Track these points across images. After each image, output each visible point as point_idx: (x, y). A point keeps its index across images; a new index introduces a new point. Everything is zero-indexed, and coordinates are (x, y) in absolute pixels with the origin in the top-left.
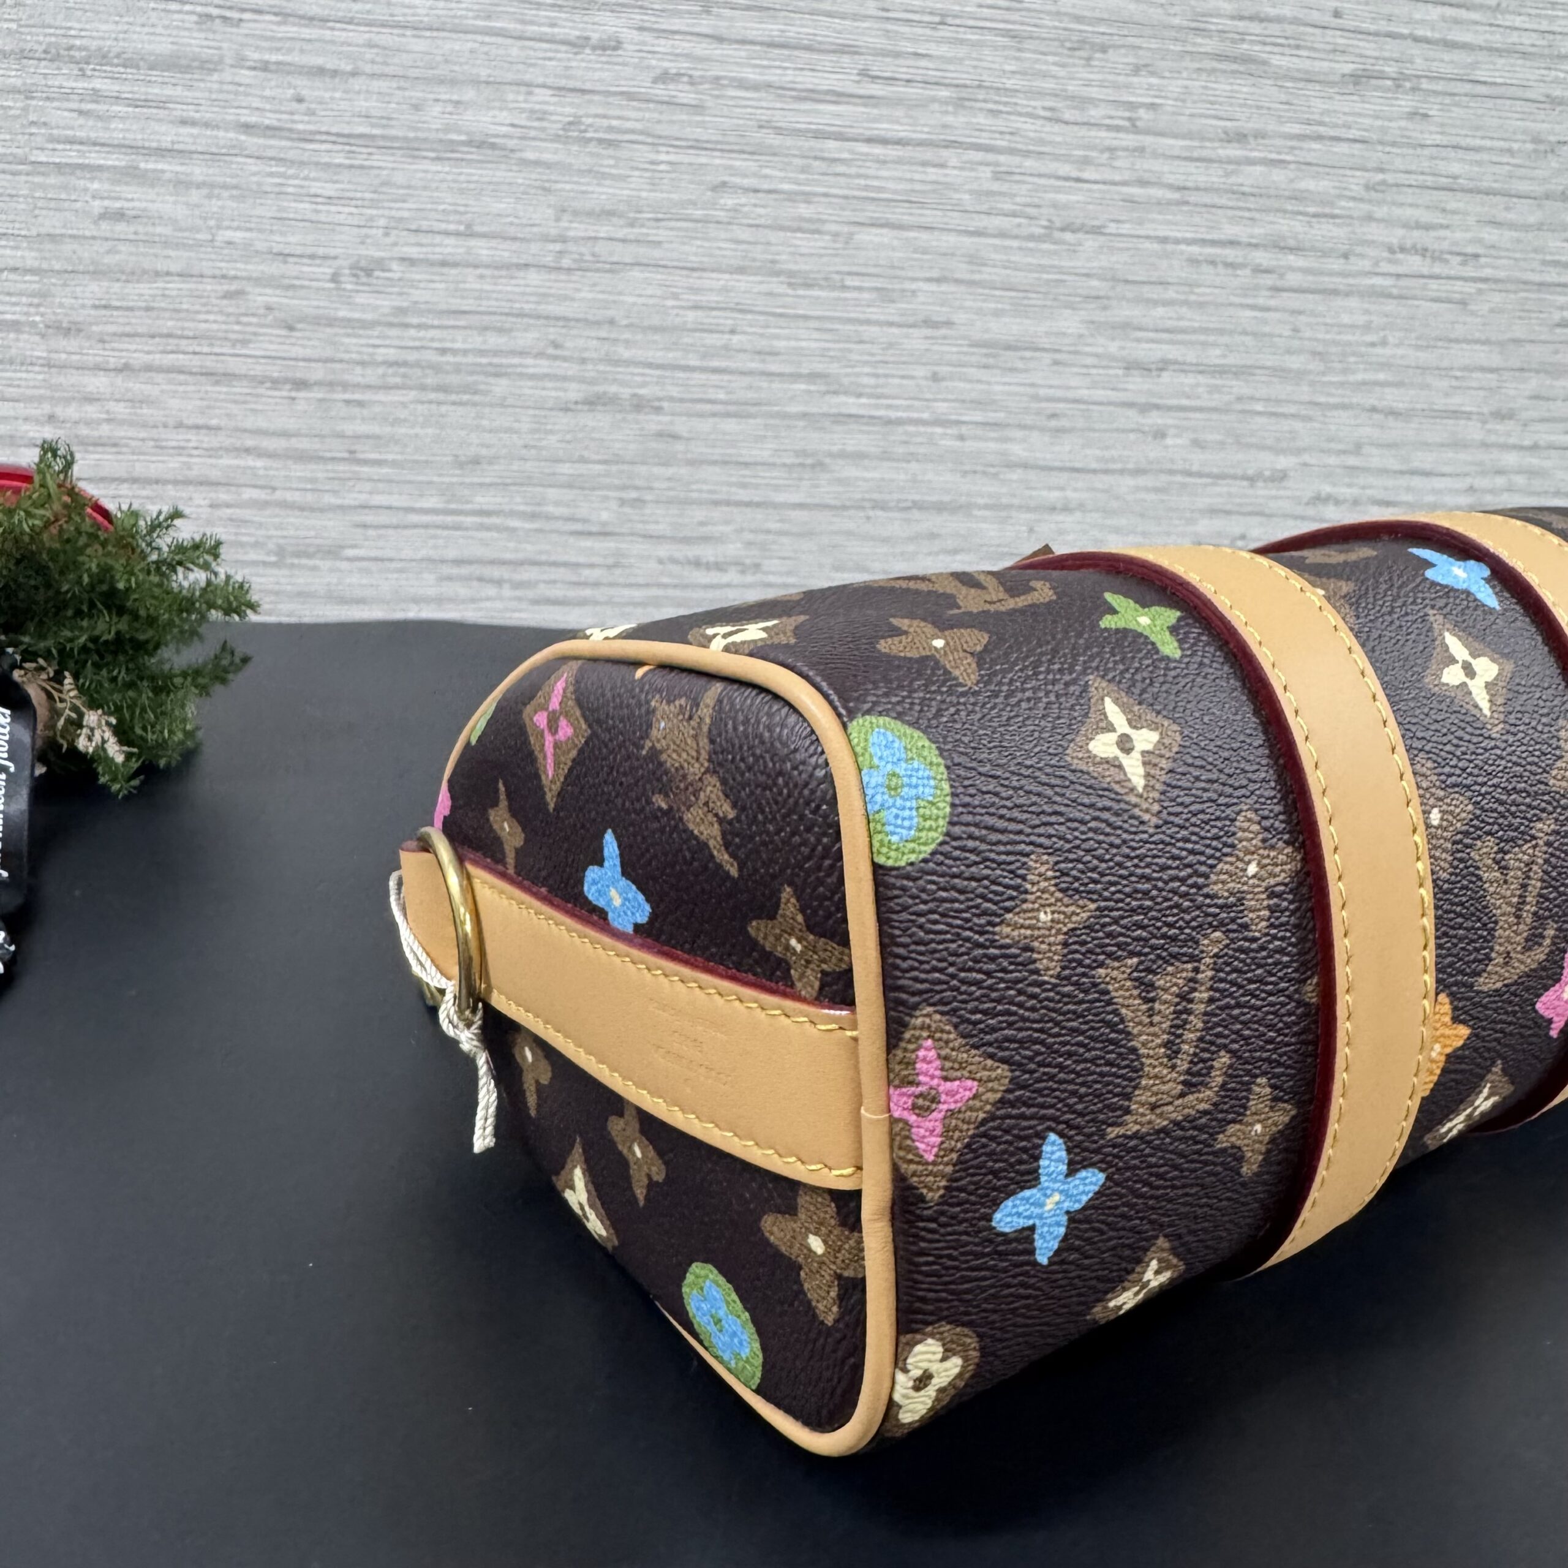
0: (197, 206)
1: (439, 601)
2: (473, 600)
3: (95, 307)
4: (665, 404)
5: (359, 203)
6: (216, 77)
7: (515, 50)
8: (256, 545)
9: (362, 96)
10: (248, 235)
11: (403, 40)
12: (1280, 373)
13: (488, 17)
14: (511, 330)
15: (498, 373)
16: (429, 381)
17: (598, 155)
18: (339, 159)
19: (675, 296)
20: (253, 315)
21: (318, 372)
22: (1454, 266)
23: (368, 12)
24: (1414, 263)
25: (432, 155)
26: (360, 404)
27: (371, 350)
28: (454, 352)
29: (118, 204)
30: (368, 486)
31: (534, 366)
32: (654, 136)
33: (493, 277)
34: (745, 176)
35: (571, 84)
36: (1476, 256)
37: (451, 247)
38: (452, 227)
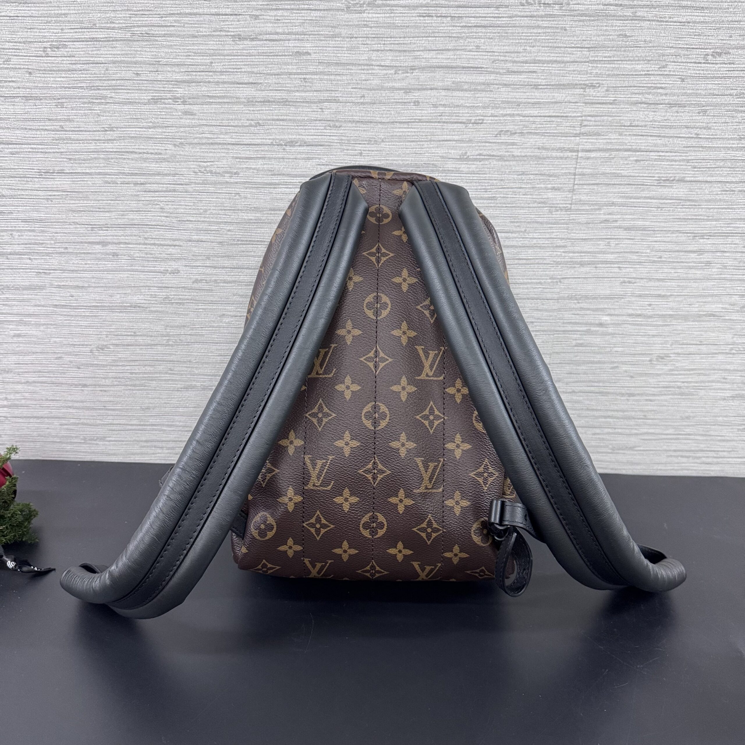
0: (43, 331)
1: (142, 454)
2: (153, 454)
3: (16, 364)
6: (44, 291)
7: (143, 276)
8: (76, 437)
9: (92, 294)
10: (61, 339)
11: (104, 275)
13: (132, 266)
14: (154, 365)
15: (152, 379)
16: (128, 383)
17: (178, 308)
18: (87, 314)
19: (212, 352)
20: (67, 365)
21: (89, 382)
23: (91, 267)
25: (119, 311)
26: (106, 391)
27: (107, 374)
28: (136, 373)
29: (19, 332)
30: (111, 417)
31: (164, 377)
32: (196, 300)
33: (145, 349)
34: (230, 312)
35: (164, 285)
37: (129, 340)
38: (129, 333)
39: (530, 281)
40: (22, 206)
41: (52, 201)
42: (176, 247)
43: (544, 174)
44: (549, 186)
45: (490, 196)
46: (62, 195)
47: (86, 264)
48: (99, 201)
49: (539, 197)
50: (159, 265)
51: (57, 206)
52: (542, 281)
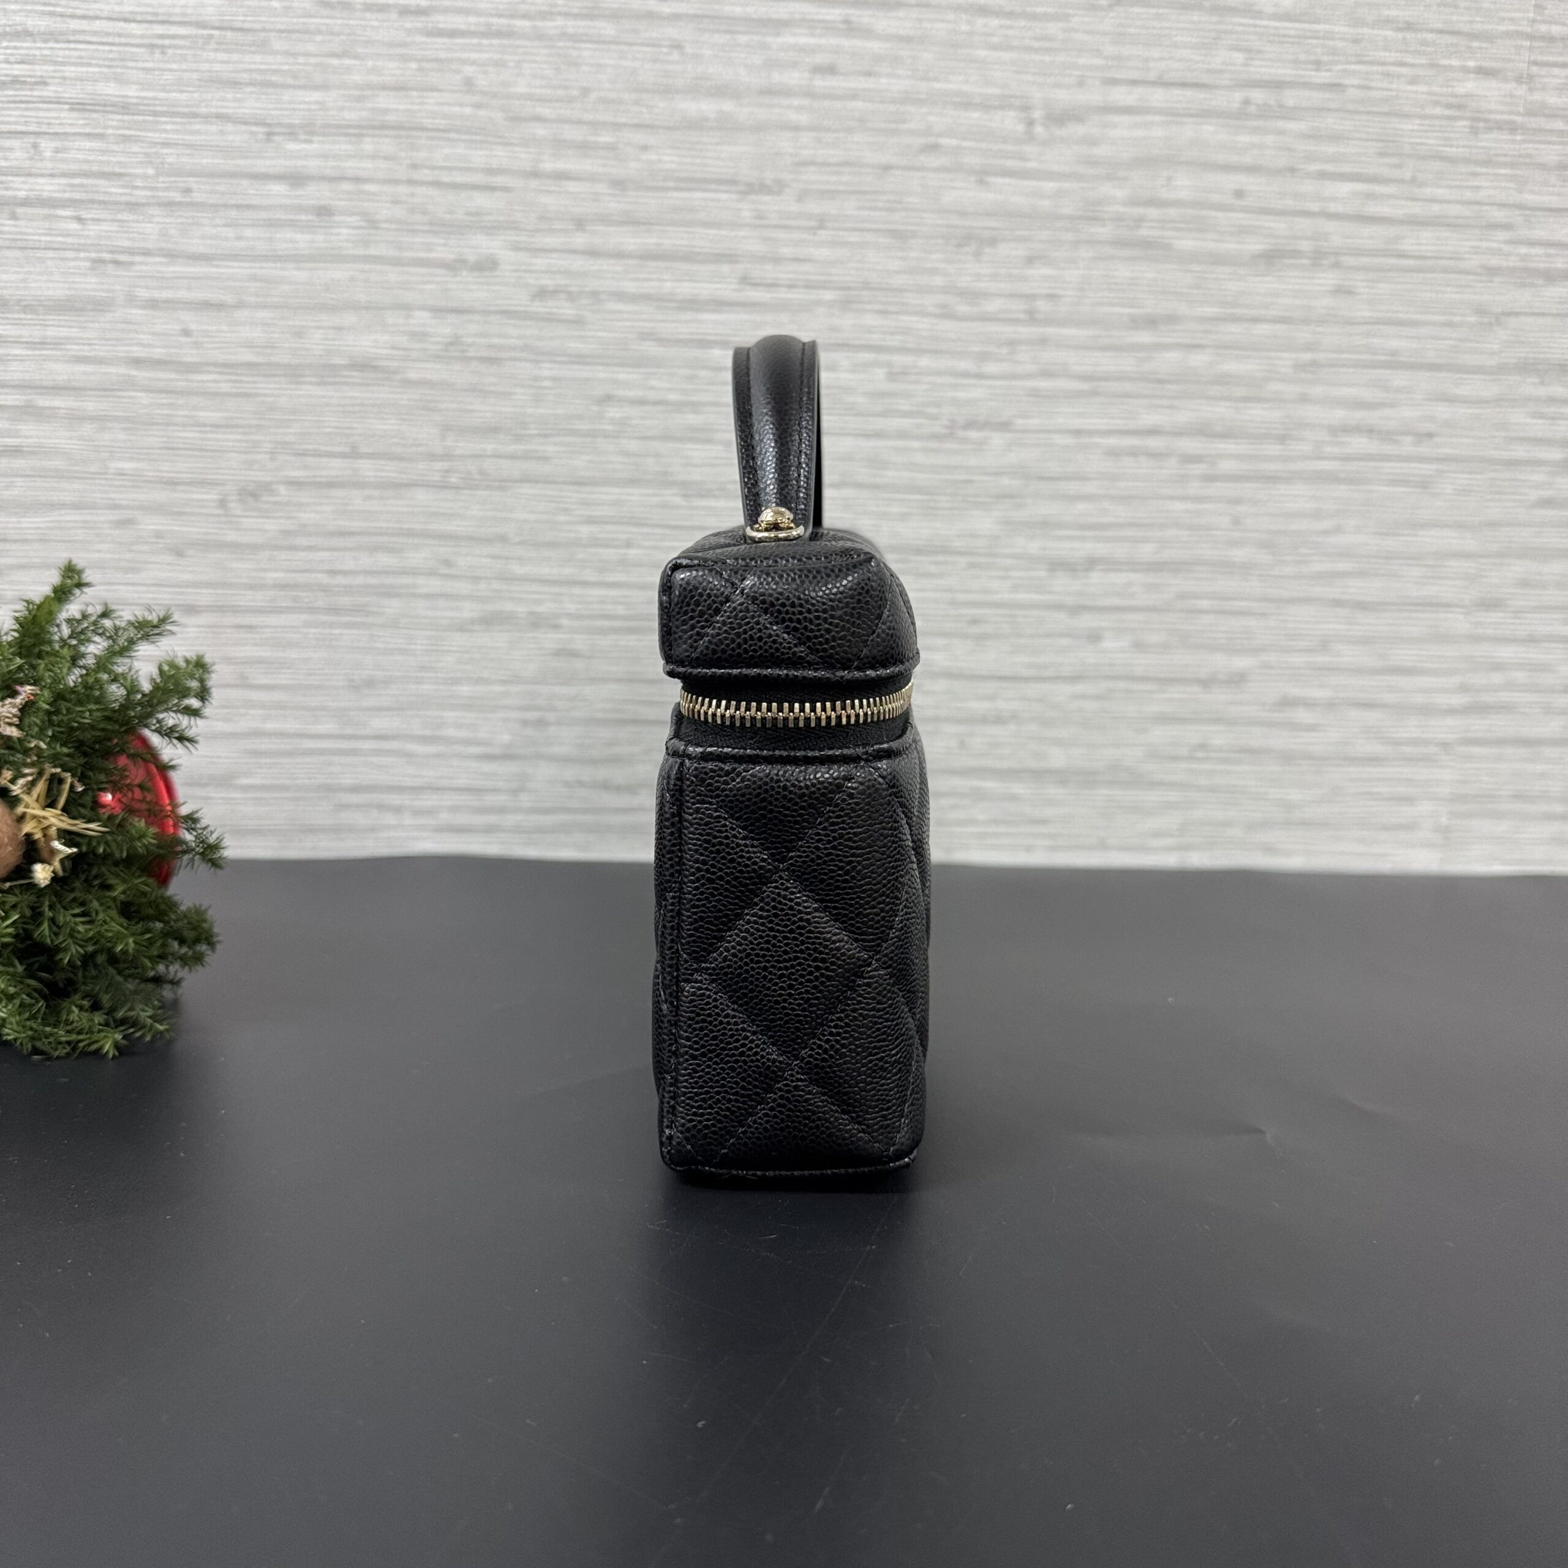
0: (91, 439)
1: (337, 830)
4: (565, 622)
5: (247, 430)
6: (109, 316)
7: (393, 275)
10: (141, 465)
11: (286, 273)
12: (1227, 567)
13: (367, 247)
14: (402, 550)
15: (389, 593)
16: (320, 603)
17: (481, 373)
18: (225, 387)
19: (567, 512)
20: (146, 543)
21: (205, 597)
22: (1407, 445)
23: (252, 248)
24: (1360, 444)
25: (318, 380)
26: (250, 628)
27: (262, 575)
28: (345, 573)
29: (17, 442)
31: (427, 586)
32: (535, 352)
33: (380, 497)
34: (631, 388)
35: (451, 305)
36: (1430, 435)
37: (336, 469)
38: (338, 449)
39: (1423, 317)
40: (76, 64)
41: (163, 53)
42: (498, 194)
43: (1458, 33)
44: (1471, 64)
45: (1327, 81)
46: (196, 36)
47: (239, 238)
48: (295, 55)
49: (1445, 90)
50: (445, 245)
51: (175, 66)
52: (1457, 319)
